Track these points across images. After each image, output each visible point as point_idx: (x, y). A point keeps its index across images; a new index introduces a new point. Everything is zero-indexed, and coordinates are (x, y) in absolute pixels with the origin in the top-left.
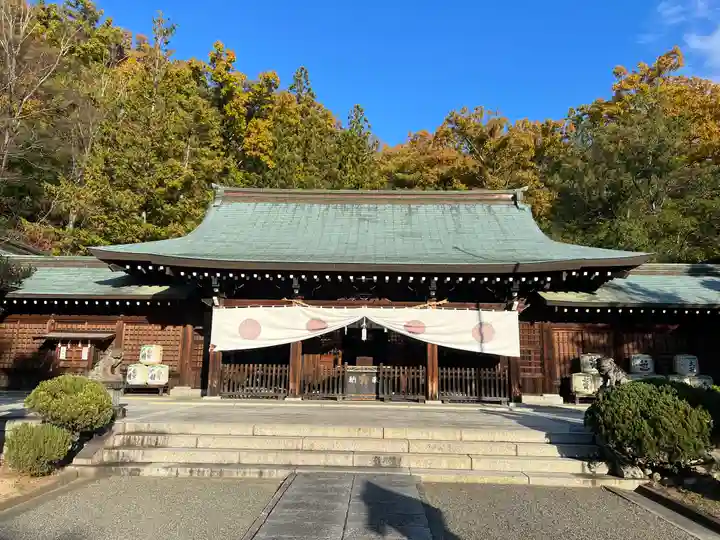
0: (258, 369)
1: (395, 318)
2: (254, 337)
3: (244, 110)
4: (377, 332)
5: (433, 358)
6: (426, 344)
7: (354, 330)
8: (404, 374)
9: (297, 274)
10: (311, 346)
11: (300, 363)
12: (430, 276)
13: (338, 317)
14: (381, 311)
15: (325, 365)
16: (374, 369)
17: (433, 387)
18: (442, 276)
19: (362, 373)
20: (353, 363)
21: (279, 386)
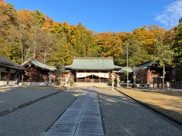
0: (81, 80)
1: (96, 74)
2: (81, 76)
3: (70, 34)
4: (94, 76)
5: (100, 78)
6: (99, 77)
7: (92, 75)
8: (97, 80)
9: (86, 70)
10: (87, 77)
11: (86, 79)
12: (99, 70)
13: (90, 74)
14: (94, 73)
15: (88, 79)
16: (94, 79)
17: (100, 81)
18: (100, 70)
19: (92, 80)
20: (91, 79)
21: (84, 81)
